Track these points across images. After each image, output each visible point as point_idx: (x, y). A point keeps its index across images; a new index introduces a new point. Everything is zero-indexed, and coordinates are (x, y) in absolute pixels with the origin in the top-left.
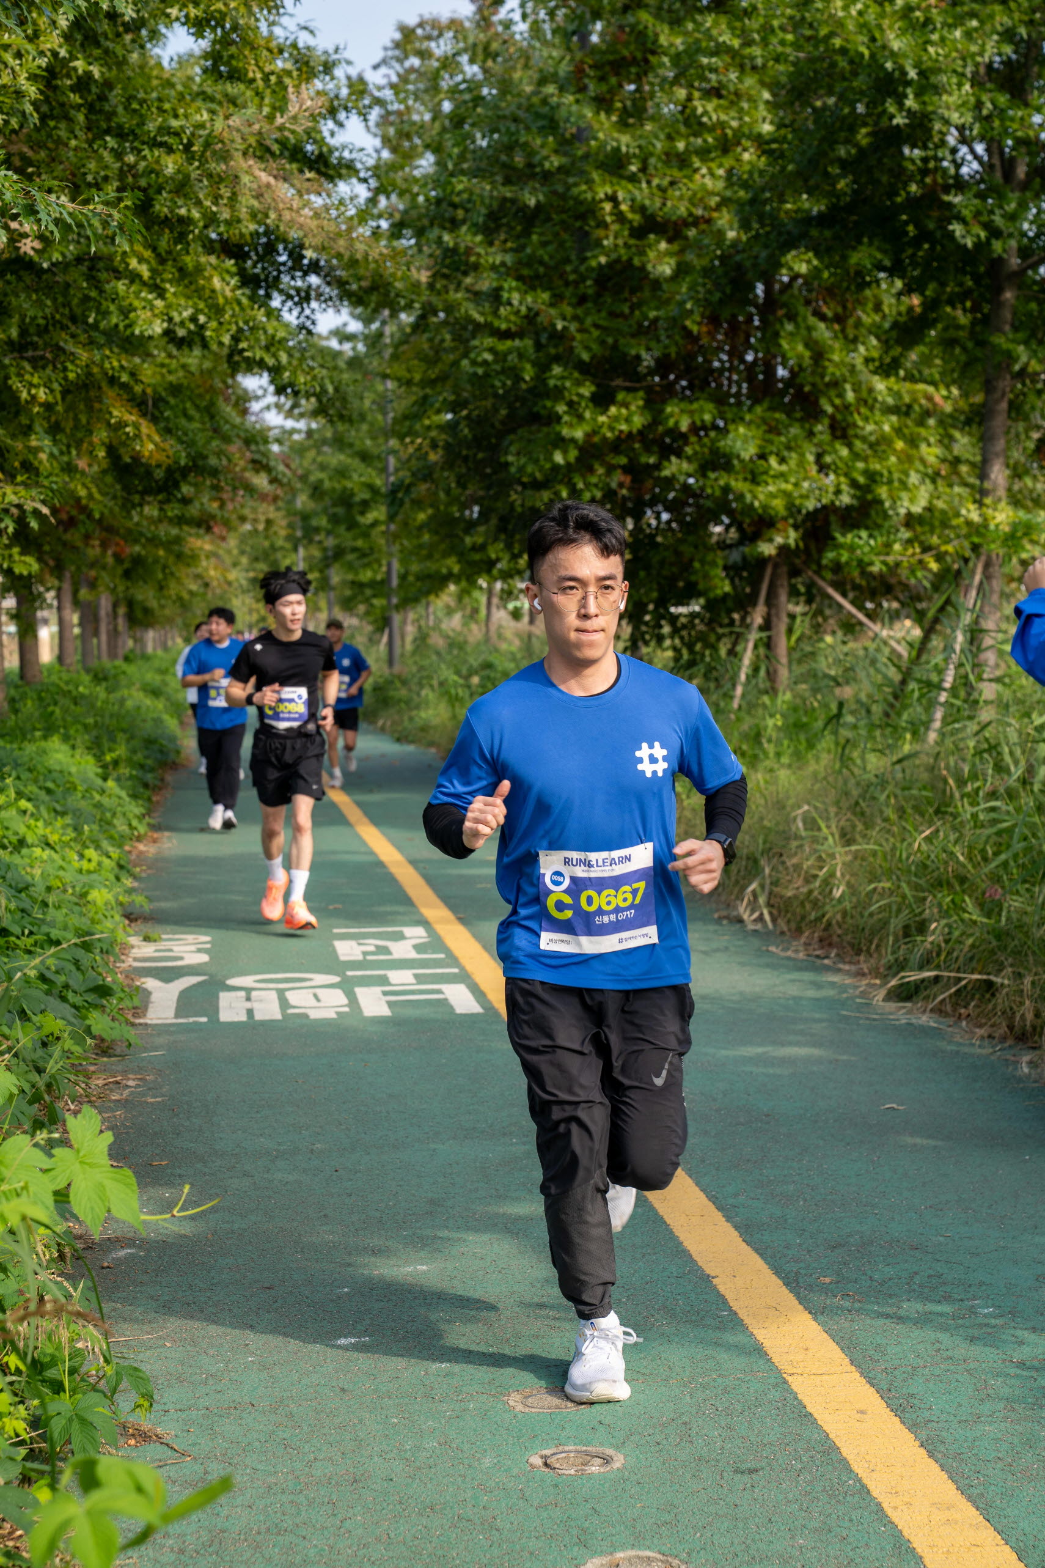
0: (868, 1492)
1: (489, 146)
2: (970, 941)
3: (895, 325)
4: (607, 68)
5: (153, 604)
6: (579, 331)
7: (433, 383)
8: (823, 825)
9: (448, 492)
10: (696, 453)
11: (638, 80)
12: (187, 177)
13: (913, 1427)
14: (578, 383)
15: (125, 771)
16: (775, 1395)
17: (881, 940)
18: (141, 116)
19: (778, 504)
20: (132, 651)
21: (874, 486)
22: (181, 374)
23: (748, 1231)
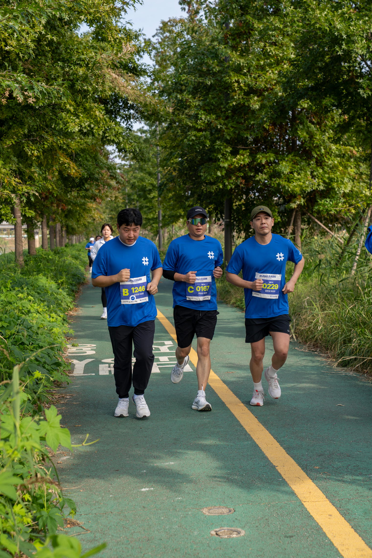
0: (333, 544)
1: (194, 64)
2: (368, 345)
3: (339, 125)
4: (236, 36)
5: (75, 226)
6: (226, 129)
7: (174, 147)
8: (314, 304)
9: (180, 186)
10: (268, 172)
11: (247, 39)
12: (87, 76)
13: (349, 521)
14: (226, 147)
15: (65, 286)
16: (299, 509)
17: (335, 345)
18: (71, 54)
19: (298, 190)
20: (68, 243)
21: (332, 183)
22: (85, 145)
23: (289, 450)
